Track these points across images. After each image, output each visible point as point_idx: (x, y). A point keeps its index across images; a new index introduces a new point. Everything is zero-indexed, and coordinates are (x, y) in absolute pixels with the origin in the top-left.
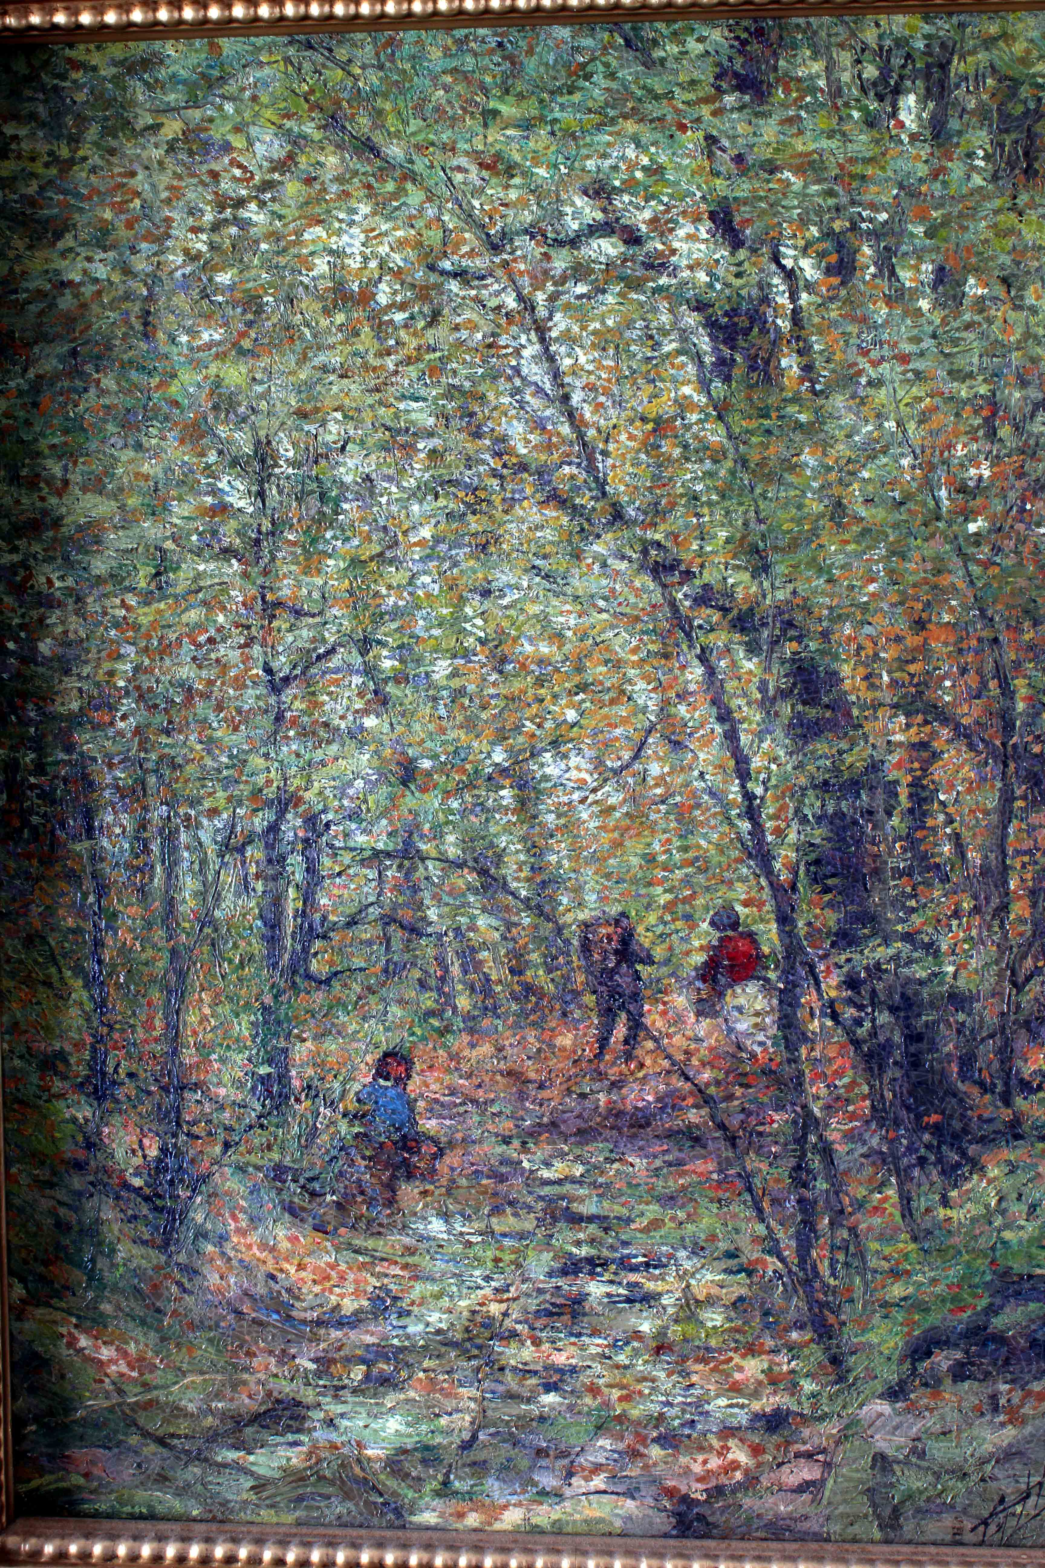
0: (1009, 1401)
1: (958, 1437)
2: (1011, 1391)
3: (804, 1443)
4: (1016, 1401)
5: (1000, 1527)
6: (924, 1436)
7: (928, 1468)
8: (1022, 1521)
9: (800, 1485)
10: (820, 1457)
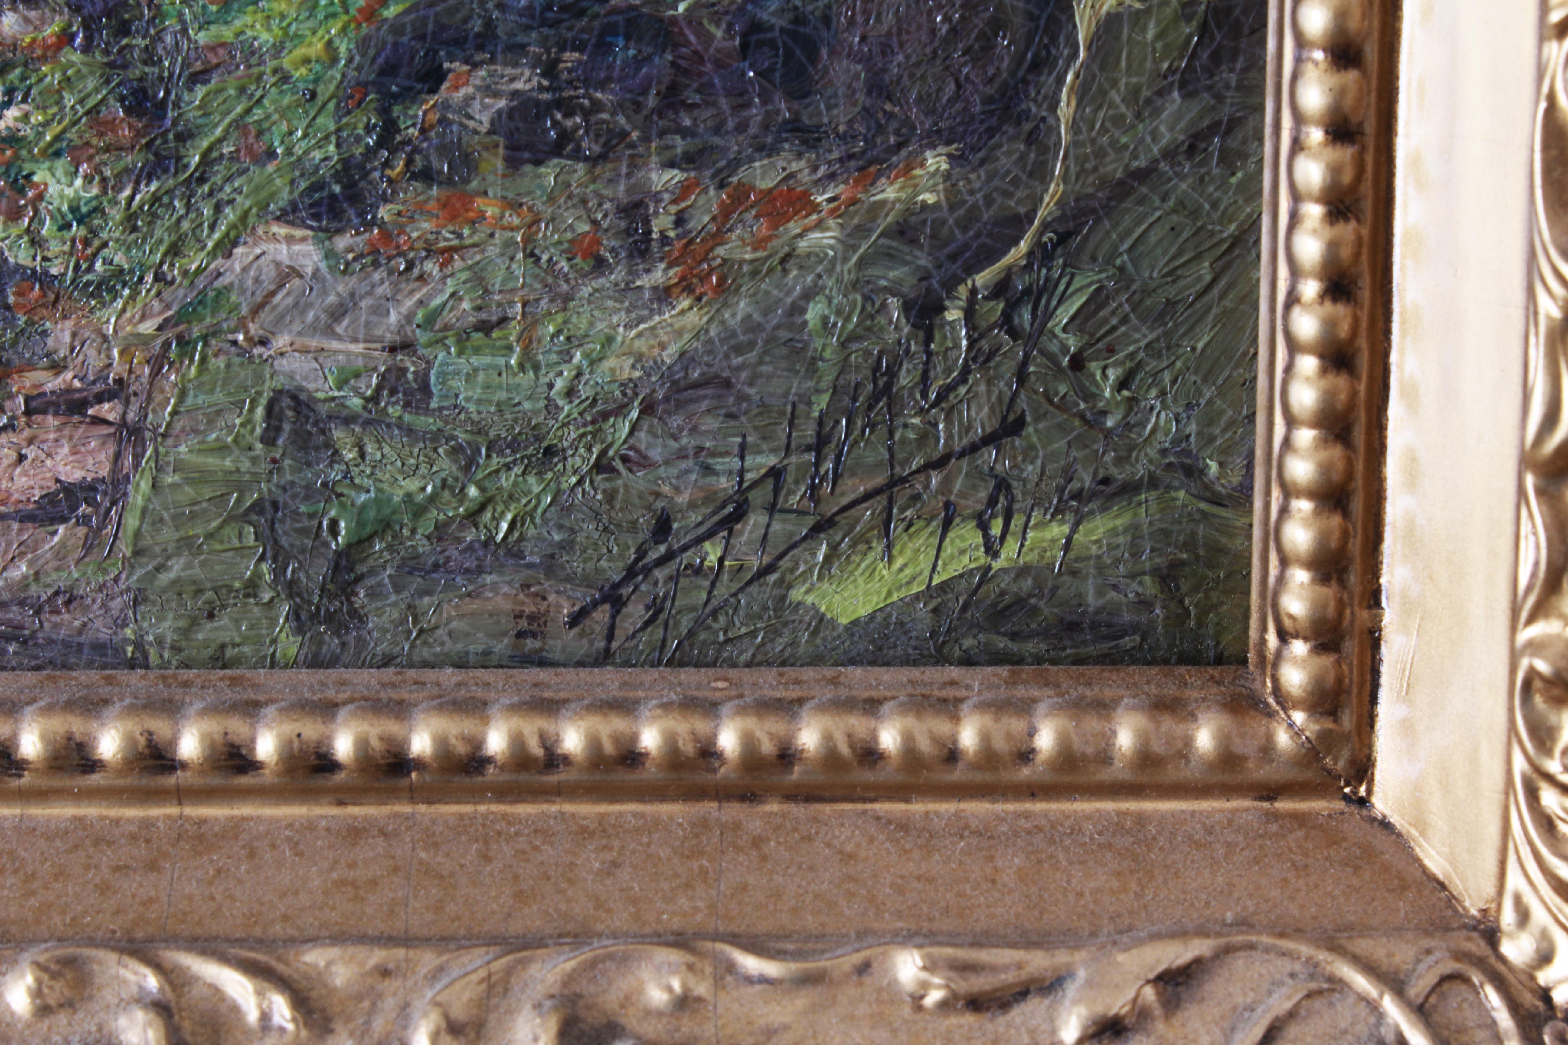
0: (680, 221)
1: (528, 341)
2: (685, 190)
3: (57, 367)
4: (700, 220)
5: (656, 608)
6: (422, 337)
7: (437, 436)
8: (722, 591)
9: (49, 498)
10: (108, 410)
